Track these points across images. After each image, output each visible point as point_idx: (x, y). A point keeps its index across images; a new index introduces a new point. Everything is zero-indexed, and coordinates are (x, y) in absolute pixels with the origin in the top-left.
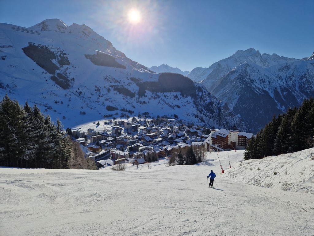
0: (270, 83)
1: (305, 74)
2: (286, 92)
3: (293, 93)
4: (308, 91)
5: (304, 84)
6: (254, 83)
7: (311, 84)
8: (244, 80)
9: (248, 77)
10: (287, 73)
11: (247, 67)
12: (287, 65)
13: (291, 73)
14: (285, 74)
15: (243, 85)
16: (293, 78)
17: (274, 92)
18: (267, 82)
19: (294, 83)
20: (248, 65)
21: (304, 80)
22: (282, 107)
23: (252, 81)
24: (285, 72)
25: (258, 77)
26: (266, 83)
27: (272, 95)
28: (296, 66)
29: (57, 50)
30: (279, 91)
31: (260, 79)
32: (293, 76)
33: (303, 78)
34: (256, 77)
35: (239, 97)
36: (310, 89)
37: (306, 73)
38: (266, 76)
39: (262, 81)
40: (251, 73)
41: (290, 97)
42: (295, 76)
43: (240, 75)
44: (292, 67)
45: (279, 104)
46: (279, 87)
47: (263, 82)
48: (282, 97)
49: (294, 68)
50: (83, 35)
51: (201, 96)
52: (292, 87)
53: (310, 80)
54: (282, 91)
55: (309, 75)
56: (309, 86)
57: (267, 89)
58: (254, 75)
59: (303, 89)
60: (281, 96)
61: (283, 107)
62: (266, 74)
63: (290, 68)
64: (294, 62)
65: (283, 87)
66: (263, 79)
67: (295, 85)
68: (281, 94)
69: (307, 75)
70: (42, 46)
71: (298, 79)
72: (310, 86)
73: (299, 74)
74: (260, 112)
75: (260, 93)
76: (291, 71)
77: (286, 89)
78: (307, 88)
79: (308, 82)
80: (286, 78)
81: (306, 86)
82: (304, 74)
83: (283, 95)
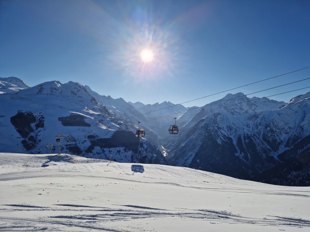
0: (236, 130)
1: (270, 124)
2: (248, 140)
3: (255, 141)
4: (270, 139)
5: (268, 132)
6: (221, 130)
7: (274, 133)
8: (208, 128)
9: (216, 125)
10: (255, 122)
11: (218, 116)
12: (255, 114)
13: (258, 122)
14: (253, 123)
15: (206, 133)
16: (260, 126)
17: (237, 139)
18: (234, 129)
19: (260, 131)
20: (219, 114)
21: (269, 128)
22: (241, 154)
23: (219, 128)
24: (254, 120)
25: (227, 125)
26: (233, 131)
27: (235, 142)
28: (264, 115)
29: (39, 114)
30: (242, 138)
31: (228, 127)
32: (260, 125)
33: (268, 127)
34: (225, 125)
35: (202, 143)
36: (273, 138)
37: (271, 122)
38: (234, 124)
39: (230, 128)
40: (221, 121)
41: (251, 145)
42: (261, 124)
43: (206, 124)
44: (260, 116)
45: (239, 151)
46: (243, 135)
47: (230, 130)
48: (244, 144)
49: (262, 118)
50: (71, 94)
51: (140, 151)
52: (257, 135)
53: (274, 129)
54: (245, 139)
55: (273, 124)
56: (272, 135)
57: (232, 137)
58: (223, 122)
59: (266, 137)
60: (242, 144)
61: (243, 153)
62: (234, 123)
63: (258, 117)
64: (262, 112)
65: (246, 135)
66: (231, 127)
67: (260, 132)
68: (243, 142)
69: (272, 124)
70: (28, 112)
71: (264, 128)
72: (274, 135)
73: (266, 123)
74: (217, 159)
75: (224, 140)
76: (259, 120)
77: (248, 137)
78: (269, 137)
79: (272, 131)
80: (253, 126)
81: (269, 135)
82: (268, 123)
83: (245, 143)
